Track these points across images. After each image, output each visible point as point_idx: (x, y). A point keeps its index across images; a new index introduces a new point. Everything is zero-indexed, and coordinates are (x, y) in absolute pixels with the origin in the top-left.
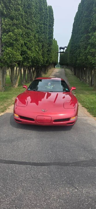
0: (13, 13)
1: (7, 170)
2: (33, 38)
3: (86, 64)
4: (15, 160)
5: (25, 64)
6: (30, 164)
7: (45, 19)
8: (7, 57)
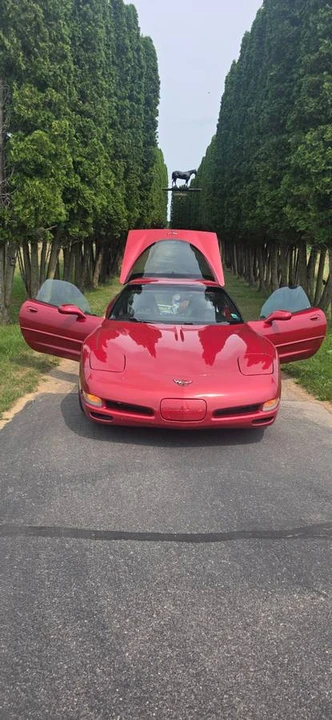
0: (47, 67)
1: (111, 557)
2: (100, 147)
3: (276, 231)
4: (125, 530)
5: (75, 230)
6: (170, 537)
7: (133, 82)
8: (27, 211)
